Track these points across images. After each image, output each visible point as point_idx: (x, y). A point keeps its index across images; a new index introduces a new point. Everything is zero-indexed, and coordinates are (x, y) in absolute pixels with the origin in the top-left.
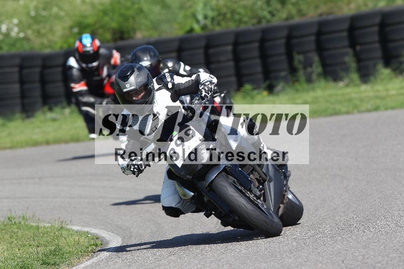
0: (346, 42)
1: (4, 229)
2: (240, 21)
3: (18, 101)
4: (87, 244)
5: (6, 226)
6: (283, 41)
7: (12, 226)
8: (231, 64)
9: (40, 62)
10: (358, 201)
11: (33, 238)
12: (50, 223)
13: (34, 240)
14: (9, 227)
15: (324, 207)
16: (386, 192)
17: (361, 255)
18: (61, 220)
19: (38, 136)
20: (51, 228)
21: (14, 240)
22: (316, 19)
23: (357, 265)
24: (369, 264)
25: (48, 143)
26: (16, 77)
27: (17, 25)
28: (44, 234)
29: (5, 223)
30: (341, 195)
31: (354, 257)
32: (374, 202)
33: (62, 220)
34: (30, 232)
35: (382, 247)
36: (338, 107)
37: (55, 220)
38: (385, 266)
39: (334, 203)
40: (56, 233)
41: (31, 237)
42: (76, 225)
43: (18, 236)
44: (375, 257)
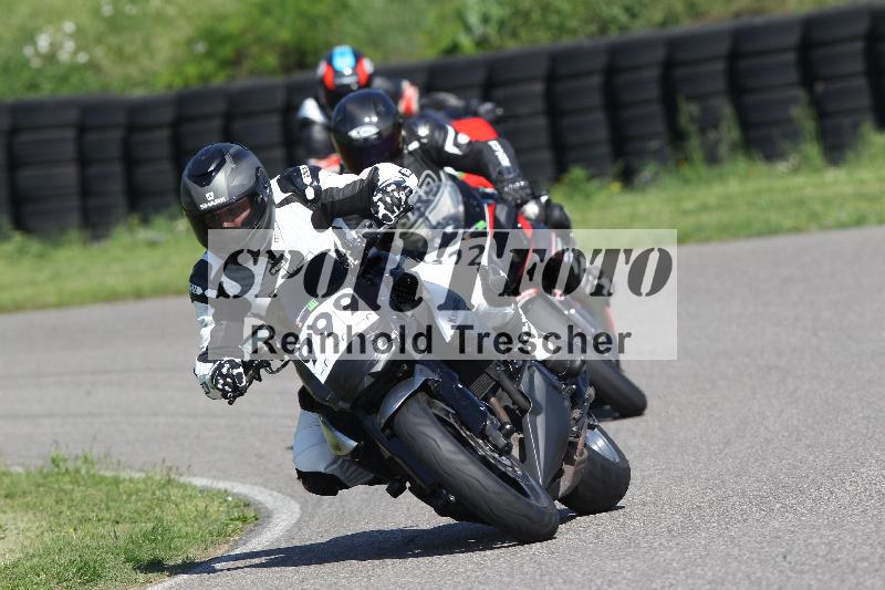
0: (793, 75)
1: (43, 485)
2: (562, 29)
3: (74, 203)
4: (223, 518)
5: (46, 477)
6: (653, 73)
7: (60, 477)
8: (541, 122)
9: (121, 118)
10: (818, 424)
11: (107, 505)
12: (141, 470)
13: (108, 509)
14: (53, 479)
15: (743, 437)
16: (879, 405)
17: (824, 543)
18: (168, 464)
19: (115, 279)
20: (144, 482)
21: (64, 508)
22: (728, 24)
23: (816, 565)
24: (841, 563)
25: (139, 295)
26: (69, 150)
27: (72, 36)
28: (130, 496)
29: (45, 470)
30: (782, 411)
31: (810, 547)
32: (853, 428)
33: (171, 464)
34: (100, 490)
35: (871, 526)
36: (774, 217)
37: (155, 465)
38: (877, 566)
39: (766, 428)
40: (157, 493)
41: (101, 501)
42: (202, 476)
43: (73, 500)
44: (854, 547)
